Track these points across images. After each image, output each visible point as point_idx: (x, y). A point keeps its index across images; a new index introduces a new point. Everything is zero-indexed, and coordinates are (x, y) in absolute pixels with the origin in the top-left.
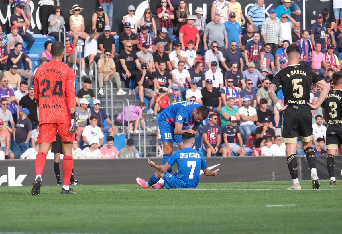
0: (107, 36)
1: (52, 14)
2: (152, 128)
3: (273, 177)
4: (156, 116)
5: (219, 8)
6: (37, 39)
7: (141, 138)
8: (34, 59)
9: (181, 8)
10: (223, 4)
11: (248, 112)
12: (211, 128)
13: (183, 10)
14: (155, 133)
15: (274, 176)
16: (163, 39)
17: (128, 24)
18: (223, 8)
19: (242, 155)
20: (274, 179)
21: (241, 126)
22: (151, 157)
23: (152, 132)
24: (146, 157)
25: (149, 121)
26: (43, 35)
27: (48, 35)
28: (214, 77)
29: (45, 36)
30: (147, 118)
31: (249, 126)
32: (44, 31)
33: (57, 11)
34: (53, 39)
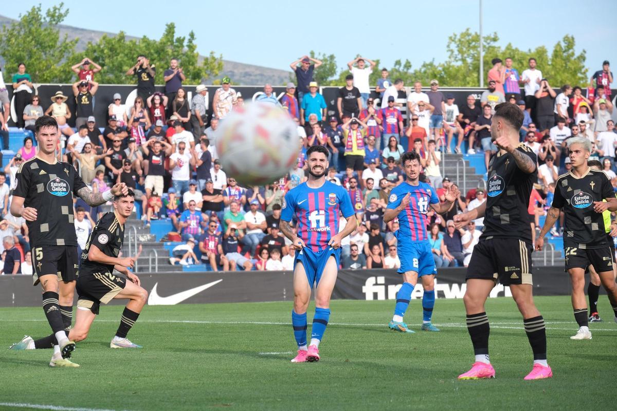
0: (91, 128)
1: (29, 104)
2: (145, 237)
3: (283, 295)
4: (149, 222)
5: (222, 98)
6: (12, 133)
7: (132, 249)
8: (8, 157)
9: (179, 97)
10: (227, 94)
11: (255, 218)
12: (210, 236)
13: (181, 100)
14: (148, 242)
15: (285, 293)
16: (158, 133)
17: (113, 117)
18: (226, 98)
19: (248, 270)
20: (285, 297)
21: (248, 235)
22: (143, 271)
23: (145, 241)
24: (138, 271)
25: (142, 228)
26: (19, 128)
27: (24, 129)
28: (216, 177)
29: (21, 129)
30: (139, 225)
31: (257, 234)
32: (21, 123)
33: (34, 101)
34: (30, 134)
